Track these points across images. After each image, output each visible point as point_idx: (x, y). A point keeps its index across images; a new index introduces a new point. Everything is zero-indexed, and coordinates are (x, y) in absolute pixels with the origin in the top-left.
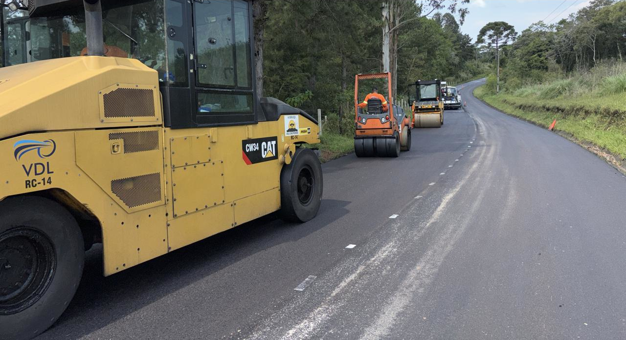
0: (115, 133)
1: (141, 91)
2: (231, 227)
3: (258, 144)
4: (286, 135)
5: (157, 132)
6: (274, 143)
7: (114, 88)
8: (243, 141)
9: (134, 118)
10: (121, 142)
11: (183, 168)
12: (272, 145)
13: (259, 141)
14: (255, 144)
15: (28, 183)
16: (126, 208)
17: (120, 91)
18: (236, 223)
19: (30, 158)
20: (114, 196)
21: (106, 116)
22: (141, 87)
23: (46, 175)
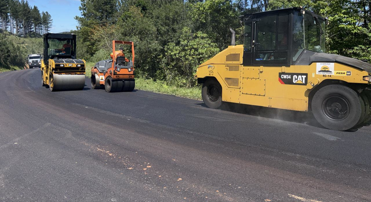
0: (227, 65)
1: (236, 54)
2: (268, 107)
3: (290, 76)
4: (317, 73)
5: (239, 66)
6: (304, 77)
7: (229, 54)
8: (279, 73)
9: (233, 62)
10: (228, 68)
11: (251, 79)
12: (302, 78)
13: (292, 75)
14: (288, 76)
15: (209, 74)
16: (228, 86)
17: (231, 55)
18: (271, 106)
19: (210, 69)
20: (225, 81)
21: (226, 61)
22: (236, 53)
23: (212, 73)
